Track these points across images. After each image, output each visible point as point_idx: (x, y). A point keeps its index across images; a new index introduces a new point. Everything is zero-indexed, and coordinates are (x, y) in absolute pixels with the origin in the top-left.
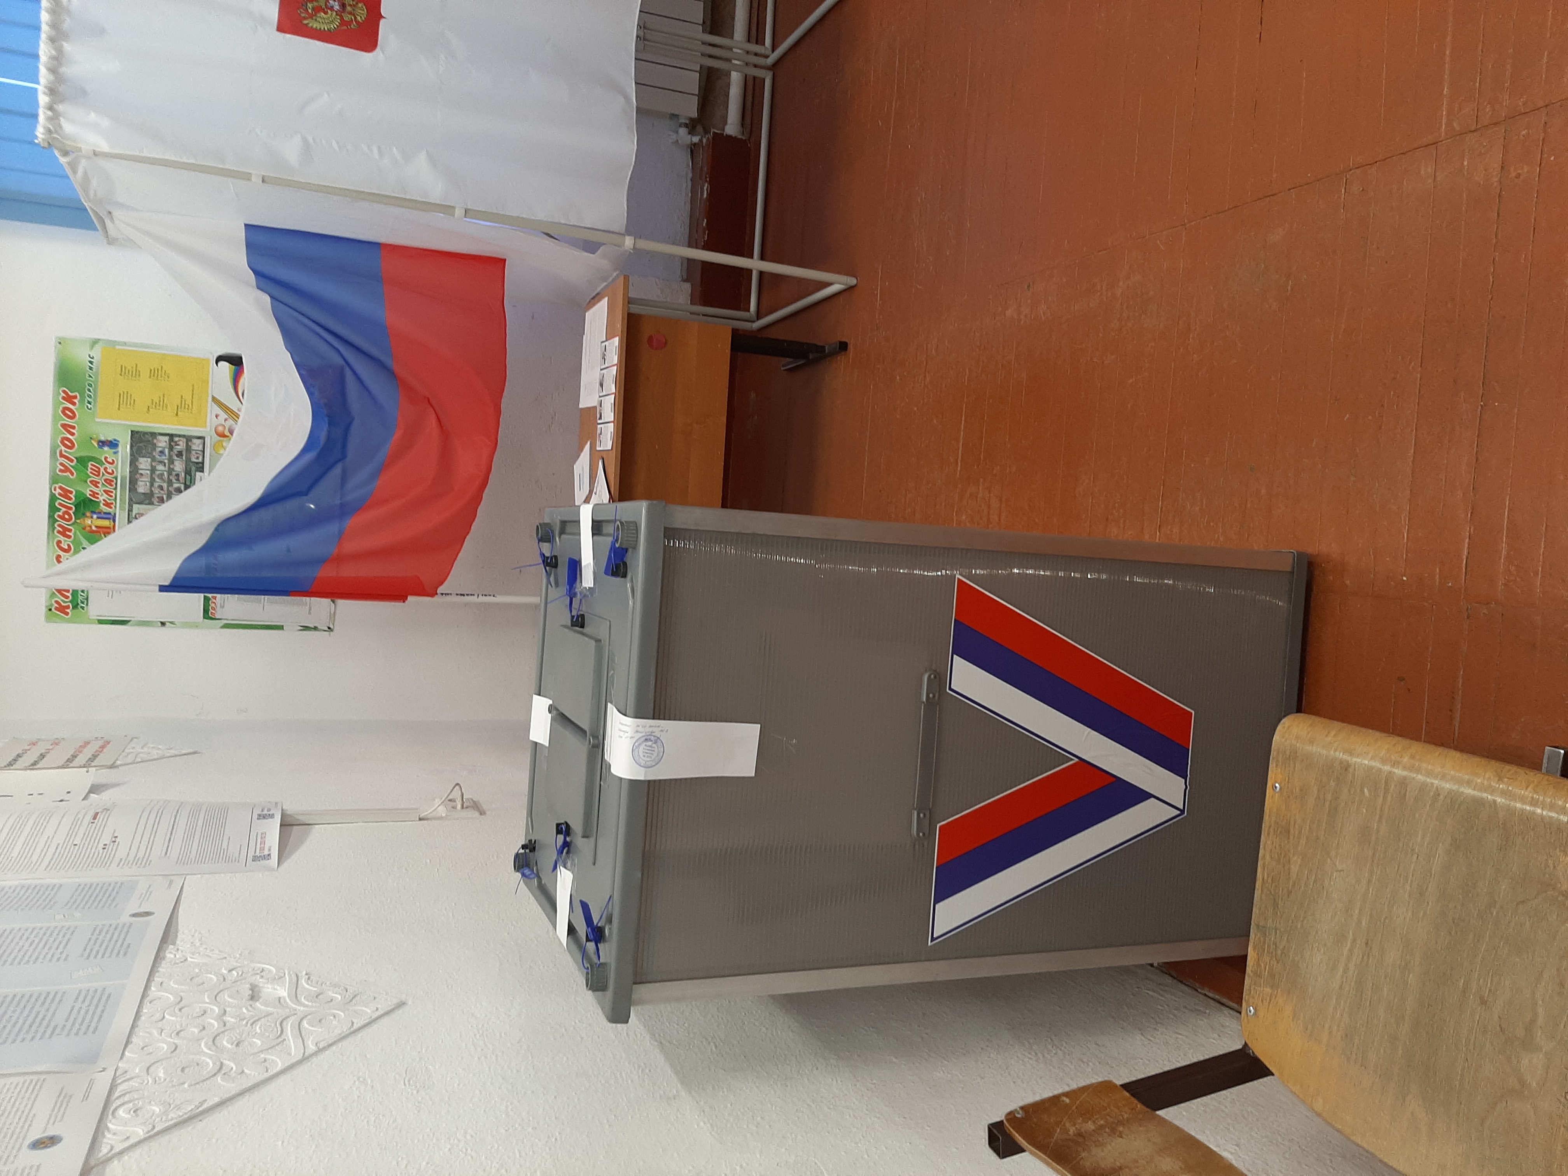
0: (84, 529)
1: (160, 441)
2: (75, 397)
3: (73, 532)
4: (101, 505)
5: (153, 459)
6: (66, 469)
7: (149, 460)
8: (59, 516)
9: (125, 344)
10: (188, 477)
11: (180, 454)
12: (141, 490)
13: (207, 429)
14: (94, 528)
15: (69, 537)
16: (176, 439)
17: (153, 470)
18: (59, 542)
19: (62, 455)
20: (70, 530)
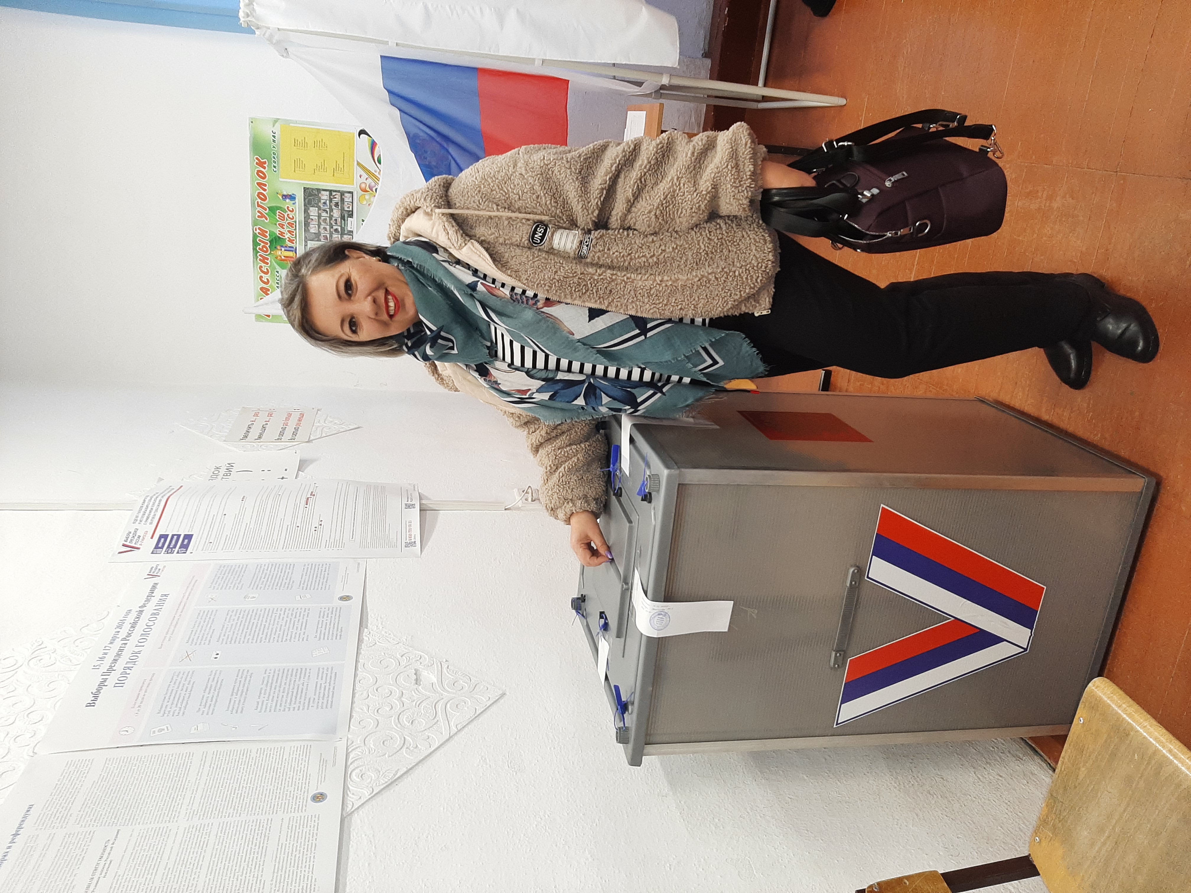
0: (277, 258)
1: (323, 195)
2: (265, 163)
3: (270, 259)
4: (287, 241)
5: (319, 208)
6: (262, 216)
7: (317, 209)
8: (259, 249)
9: (296, 122)
10: (343, 222)
11: (337, 205)
12: (312, 230)
13: (354, 187)
14: (283, 258)
15: (267, 264)
16: (334, 193)
17: (319, 216)
18: (261, 267)
19: (259, 206)
20: (268, 259)
